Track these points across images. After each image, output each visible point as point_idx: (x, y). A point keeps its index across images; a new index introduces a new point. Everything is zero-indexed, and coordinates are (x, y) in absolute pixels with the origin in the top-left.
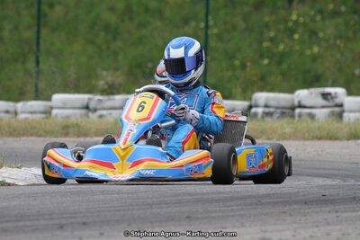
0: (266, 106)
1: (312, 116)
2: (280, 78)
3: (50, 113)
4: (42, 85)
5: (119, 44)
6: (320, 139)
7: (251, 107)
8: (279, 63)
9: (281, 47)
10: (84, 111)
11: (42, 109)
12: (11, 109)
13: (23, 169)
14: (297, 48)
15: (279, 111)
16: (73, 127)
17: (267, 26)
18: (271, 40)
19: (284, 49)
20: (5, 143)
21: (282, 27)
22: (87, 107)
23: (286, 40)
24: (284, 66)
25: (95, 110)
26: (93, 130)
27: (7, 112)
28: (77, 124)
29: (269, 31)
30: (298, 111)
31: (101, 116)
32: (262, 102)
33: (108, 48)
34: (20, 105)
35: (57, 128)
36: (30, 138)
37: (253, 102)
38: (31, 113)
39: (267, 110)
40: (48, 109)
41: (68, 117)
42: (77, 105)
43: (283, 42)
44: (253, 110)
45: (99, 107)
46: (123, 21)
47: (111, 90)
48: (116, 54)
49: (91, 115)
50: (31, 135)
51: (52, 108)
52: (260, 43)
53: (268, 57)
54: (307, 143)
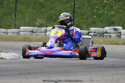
0: (94, 32)
1: (110, 36)
2: (100, 22)
3: (19, 33)
4: (17, 23)
5: (44, 9)
6: (113, 44)
7: (89, 33)
8: (100, 17)
9: (100, 12)
10: (31, 33)
11: (17, 32)
12: (6, 32)
13: (9, 53)
14: (106, 12)
15: (99, 34)
16: (27, 38)
17: (96, 4)
18: (97, 9)
19: (101, 12)
20: (3, 44)
21: (101, 5)
22: (32, 32)
23: (102, 10)
24: (101, 18)
25: (35, 33)
26: (34, 40)
27: (5, 33)
28: (28, 37)
29: (97, 6)
30: (105, 34)
31: (37, 35)
32: (93, 31)
33: (40, 11)
34: (9, 30)
35: (21, 39)
37: (90, 31)
38: (13, 33)
39: (95, 34)
41: (25, 35)
42: (29, 31)
43: (101, 10)
44: (90, 34)
45: (36, 32)
47: (41, 26)
48: (43, 13)
49: (33, 34)
50: (13, 41)
51: (20, 32)
52: (93, 10)
53: (96, 15)
54: (108, 46)
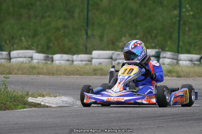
3: (91, 61)
5: (138, 20)
7: (201, 58)
10: (110, 60)
11: (86, 59)
12: (70, 59)
13: (57, 97)
16: (99, 70)
20: (61, 79)
22: (111, 58)
25: (116, 60)
27: (68, 60)
31: (118, 63)
33: (132, 22)
34: (75, 57)
35: (91, 71)
36: (75, 76)
38: (81, 61)
40: (90, 59)
41: (100, 63)
42: (106, 57)
45: (117, 58)
46: (140, 7)
48: (136, 26)
49: (113, 62)
50: (77, 75)
51: (92, 58)
